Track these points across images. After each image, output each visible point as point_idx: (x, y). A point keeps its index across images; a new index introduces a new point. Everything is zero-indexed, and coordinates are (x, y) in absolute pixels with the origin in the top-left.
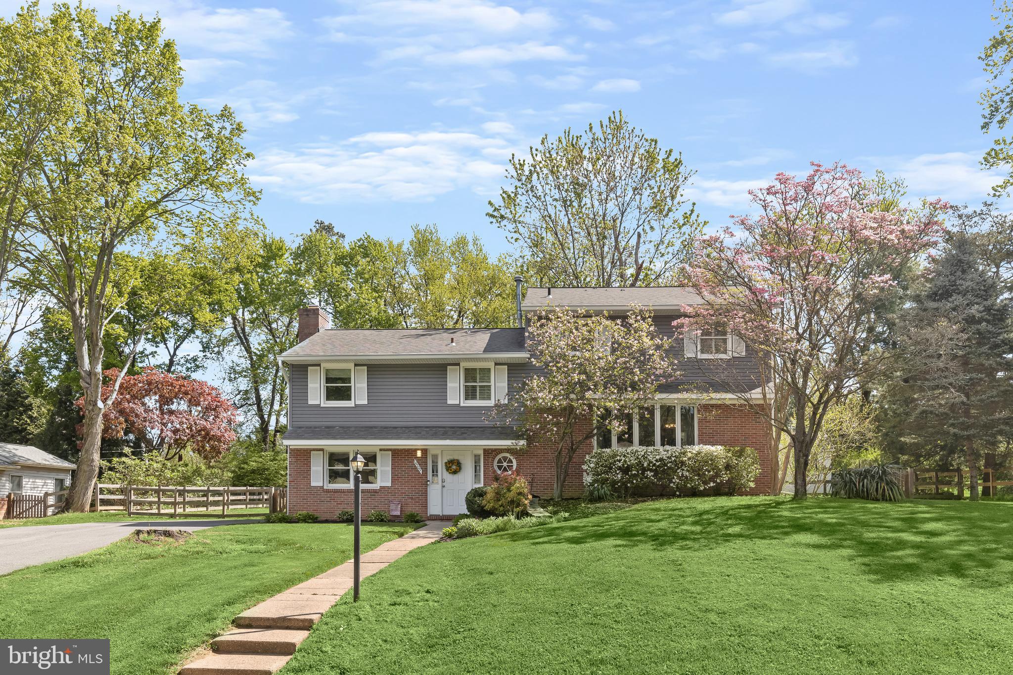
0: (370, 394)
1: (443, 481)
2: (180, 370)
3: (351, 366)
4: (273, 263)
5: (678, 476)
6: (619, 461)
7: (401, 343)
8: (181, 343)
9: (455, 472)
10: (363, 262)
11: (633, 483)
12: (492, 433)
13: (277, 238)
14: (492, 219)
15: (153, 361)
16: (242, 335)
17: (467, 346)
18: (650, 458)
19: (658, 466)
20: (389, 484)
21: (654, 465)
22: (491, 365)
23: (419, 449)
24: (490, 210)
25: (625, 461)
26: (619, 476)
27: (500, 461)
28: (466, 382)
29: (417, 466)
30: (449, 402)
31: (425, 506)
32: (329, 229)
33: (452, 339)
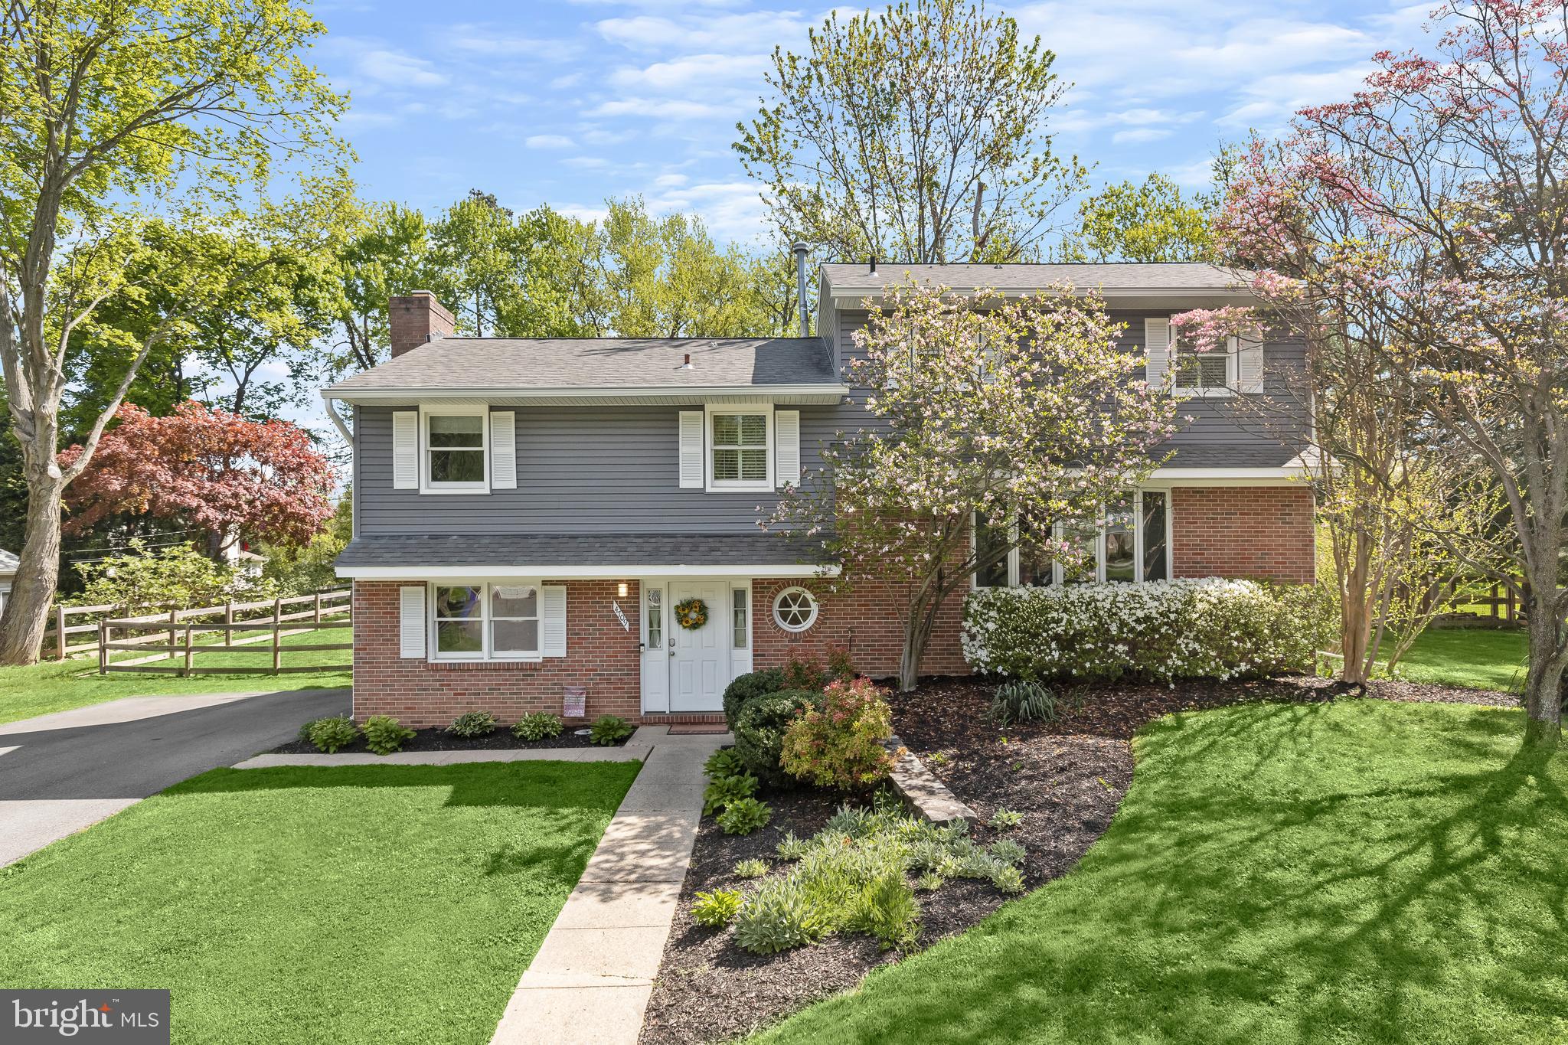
0: (521, 469)
1: (672, 644)
2: (256, 404)
3: (482, 410)
4: (405, 248)
5: (1179, 653)
6: (1058, 621)
7: (585, 363)
8: (256, 364)
9: (695, 626)
10: (538, 247)
11: (1083, 668)
12: (771, 549)
13: (413, 210)
14: (742, 155)
15: (212, 393)
16: (363, 353)
17: (717, 370)
18: (1124, 615)
19: (1141, 633)
20: (562, 652)
21: (1132, 630)
22: (767, 410)
23: (621, 581)
24: (740, 138)
25: (1070, 622)
26: (1056, 654)
27: (785, 603)
28: (716, 443)
29: (620, 614)
30: (684, 484)
31: (636, 696)
32: (491, 201)
33: (687, 357)
